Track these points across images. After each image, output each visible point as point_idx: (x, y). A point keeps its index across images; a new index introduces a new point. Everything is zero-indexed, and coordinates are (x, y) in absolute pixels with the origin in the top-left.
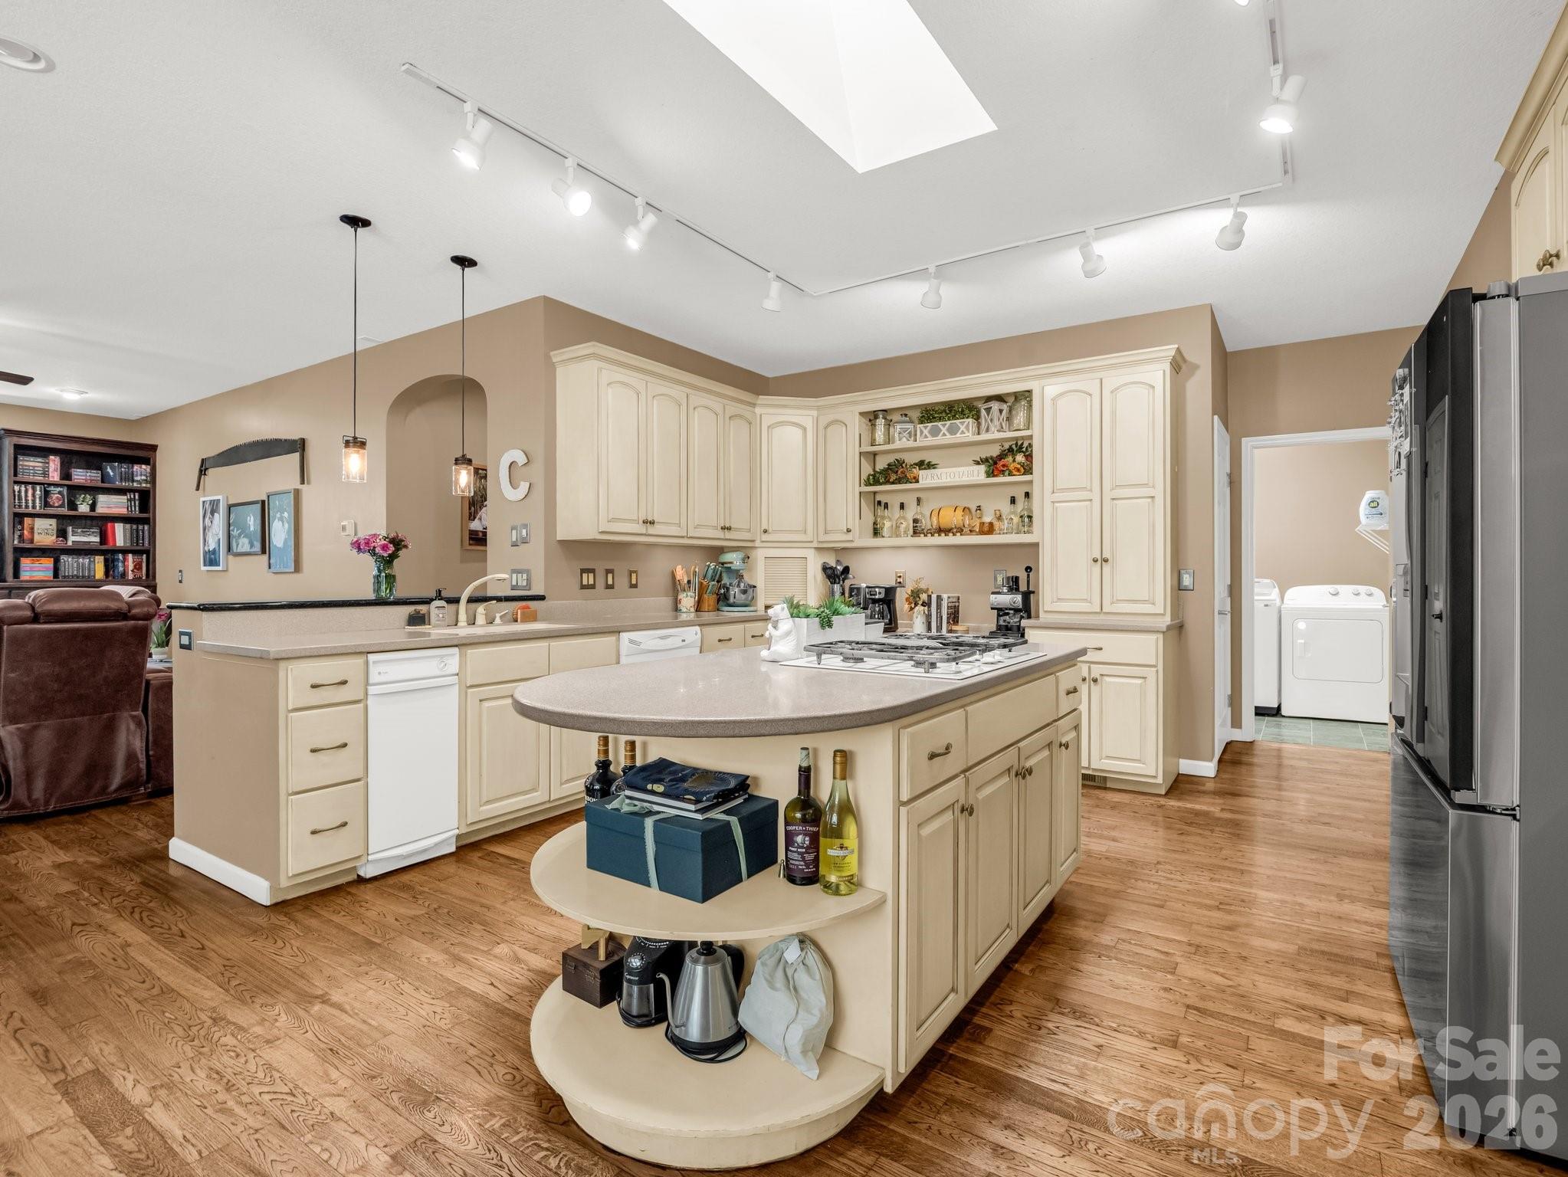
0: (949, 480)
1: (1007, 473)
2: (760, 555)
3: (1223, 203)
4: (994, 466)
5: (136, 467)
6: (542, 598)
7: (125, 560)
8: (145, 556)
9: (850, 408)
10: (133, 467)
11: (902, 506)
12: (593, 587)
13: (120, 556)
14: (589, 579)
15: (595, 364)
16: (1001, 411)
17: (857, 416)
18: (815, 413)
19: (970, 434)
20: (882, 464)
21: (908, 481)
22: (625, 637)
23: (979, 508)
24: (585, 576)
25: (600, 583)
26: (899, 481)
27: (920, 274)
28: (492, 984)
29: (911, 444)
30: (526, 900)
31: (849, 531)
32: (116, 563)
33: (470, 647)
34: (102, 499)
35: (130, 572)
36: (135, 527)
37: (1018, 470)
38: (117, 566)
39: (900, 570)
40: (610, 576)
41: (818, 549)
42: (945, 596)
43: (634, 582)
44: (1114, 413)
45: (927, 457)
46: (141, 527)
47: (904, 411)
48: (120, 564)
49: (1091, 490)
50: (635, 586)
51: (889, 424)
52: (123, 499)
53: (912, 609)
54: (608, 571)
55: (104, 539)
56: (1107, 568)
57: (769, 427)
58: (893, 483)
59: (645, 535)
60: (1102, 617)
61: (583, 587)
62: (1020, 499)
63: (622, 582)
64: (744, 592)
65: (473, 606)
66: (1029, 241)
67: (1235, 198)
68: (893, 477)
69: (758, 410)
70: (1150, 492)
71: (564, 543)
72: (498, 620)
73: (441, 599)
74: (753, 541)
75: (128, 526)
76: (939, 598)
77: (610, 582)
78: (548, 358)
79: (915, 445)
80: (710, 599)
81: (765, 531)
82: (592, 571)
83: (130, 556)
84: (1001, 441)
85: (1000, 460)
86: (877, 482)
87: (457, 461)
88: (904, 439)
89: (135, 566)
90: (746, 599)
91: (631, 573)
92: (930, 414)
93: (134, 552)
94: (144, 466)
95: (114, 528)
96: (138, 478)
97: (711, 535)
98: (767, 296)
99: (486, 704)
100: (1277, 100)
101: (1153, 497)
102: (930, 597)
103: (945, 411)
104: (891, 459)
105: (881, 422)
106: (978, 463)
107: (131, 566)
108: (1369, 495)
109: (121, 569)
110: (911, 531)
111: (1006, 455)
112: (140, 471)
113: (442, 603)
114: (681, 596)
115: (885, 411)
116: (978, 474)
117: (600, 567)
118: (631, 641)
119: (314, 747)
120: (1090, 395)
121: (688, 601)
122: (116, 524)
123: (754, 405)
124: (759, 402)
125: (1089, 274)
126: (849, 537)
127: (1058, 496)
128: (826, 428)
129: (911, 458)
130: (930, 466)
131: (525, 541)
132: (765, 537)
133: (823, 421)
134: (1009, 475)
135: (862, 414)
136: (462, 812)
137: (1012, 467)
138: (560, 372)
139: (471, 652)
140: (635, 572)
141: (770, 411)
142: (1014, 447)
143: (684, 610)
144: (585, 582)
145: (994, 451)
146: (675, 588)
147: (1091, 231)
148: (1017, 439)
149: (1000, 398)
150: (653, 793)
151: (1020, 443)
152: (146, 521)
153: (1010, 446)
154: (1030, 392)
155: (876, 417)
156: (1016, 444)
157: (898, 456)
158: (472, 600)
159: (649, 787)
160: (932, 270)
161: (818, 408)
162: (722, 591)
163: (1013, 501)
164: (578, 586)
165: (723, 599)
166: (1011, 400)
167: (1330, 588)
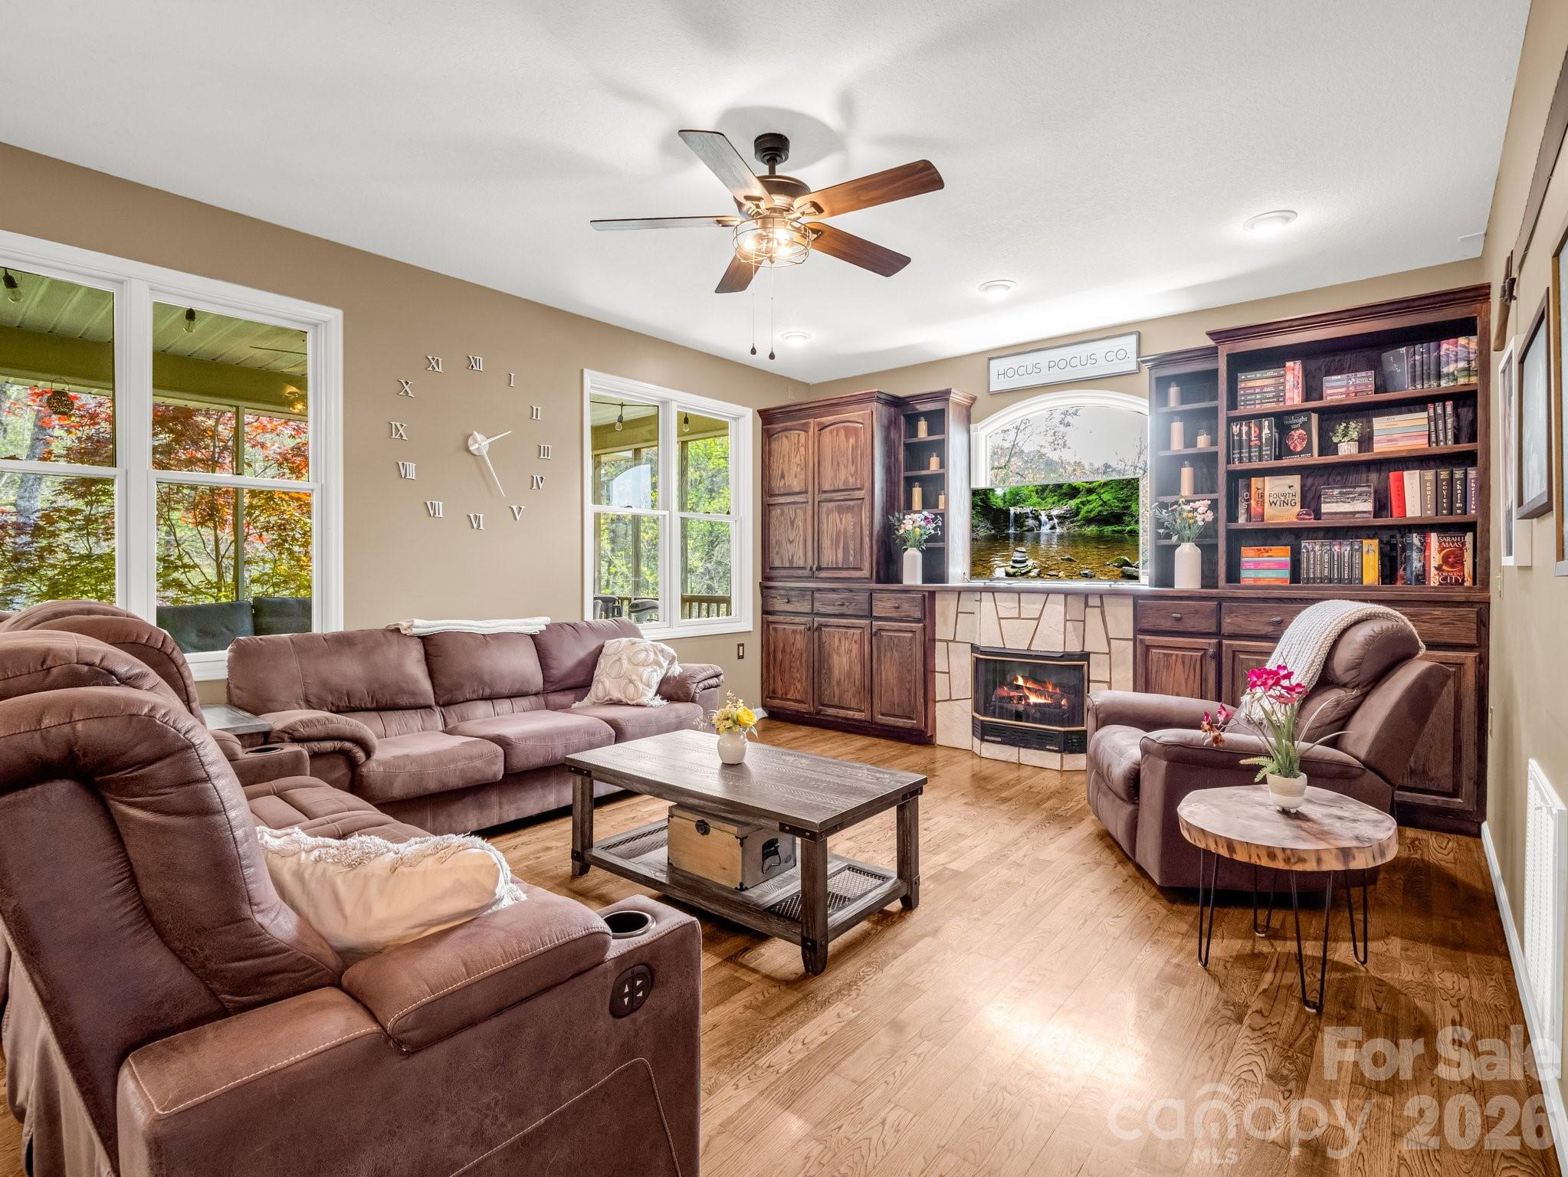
5: (1446, 346)
7: (1424, 547)
8: (1469, 537)
10: (1439, 347)
13: (1415, 539)
32: (1408, 553)
34: (1380, 424)
35: (1433, 572)
36: (1444, 474)
38: (1407, 560)
46: (1458, 474)
48: (1415, 555)
52: (1418, 420)
55: (1382, 506)
75: (1430, 475)
83: (1434, 538)
89: (1445, 559)
93: (1442, 528)
94: (1462, 341)
95: (1401, 480)
96: (1451, 368)
107: (1435, 558)
109: (1417, 565)
112: (1455, 354)
122: (1406, 473)
152: (1468, 459)
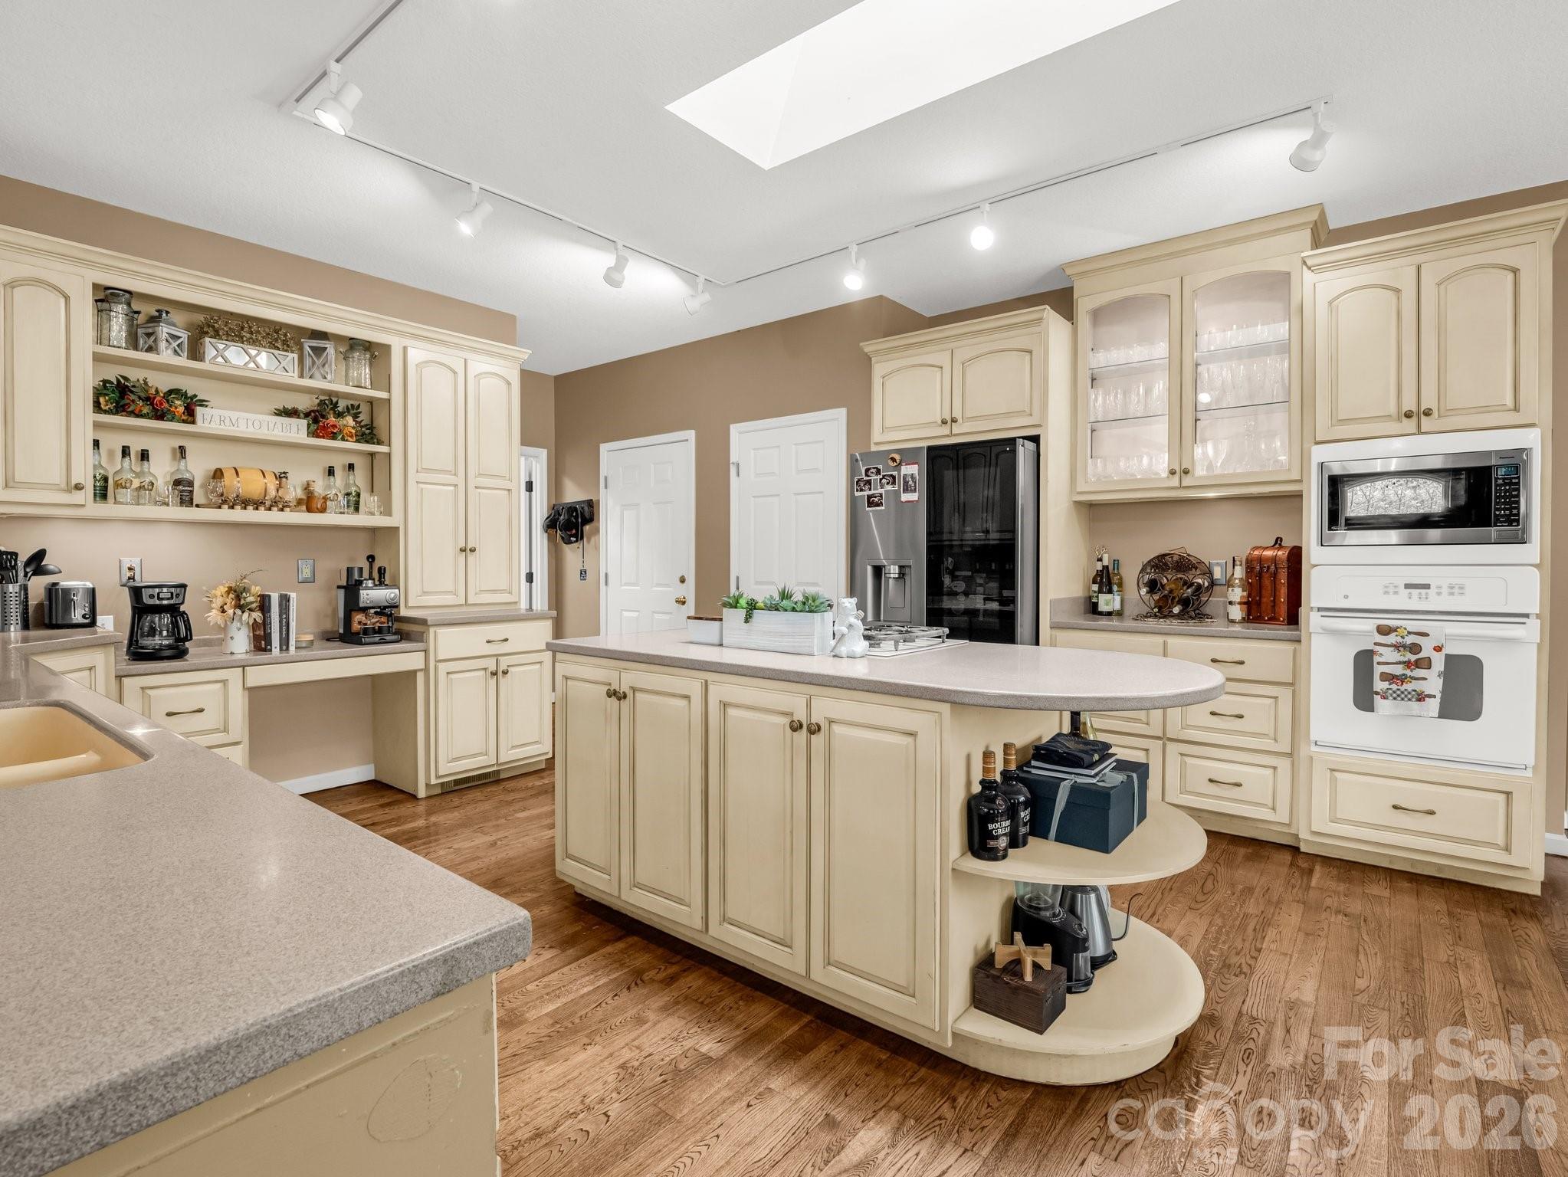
0: (251, 429)
1: (332, 435)
4: (317, 423)
9: (76, 268)
11: (145, 456)
16: (335, 355)
17: (85, 290)
19: (286, 371)
20: (113, 376)
21: (170, 419)
26: (159, 416)
31: (76, 487)
44: (478, 400)
45: (202, 388)
49: (456, 475)
51: (133, 314)
56: (471, 557)
60: (464, 609)
62: (341, 472)
70: (506, 484)
88: (170, 352)
101: (509, 491)
105: (120, 309)
106: (280, 413)
110: (171, 498)
115: (130, 293)
116: (294, 430)
120: (455, 373)
126: (77, 497)
128: (10, 285)
134: (335, 439)
135: (93, 285)
145: (311, 403)
149: (331, 338)
153: (324, 402)
154: (387, 347)
155: (113, 298)
163: (331, 471)
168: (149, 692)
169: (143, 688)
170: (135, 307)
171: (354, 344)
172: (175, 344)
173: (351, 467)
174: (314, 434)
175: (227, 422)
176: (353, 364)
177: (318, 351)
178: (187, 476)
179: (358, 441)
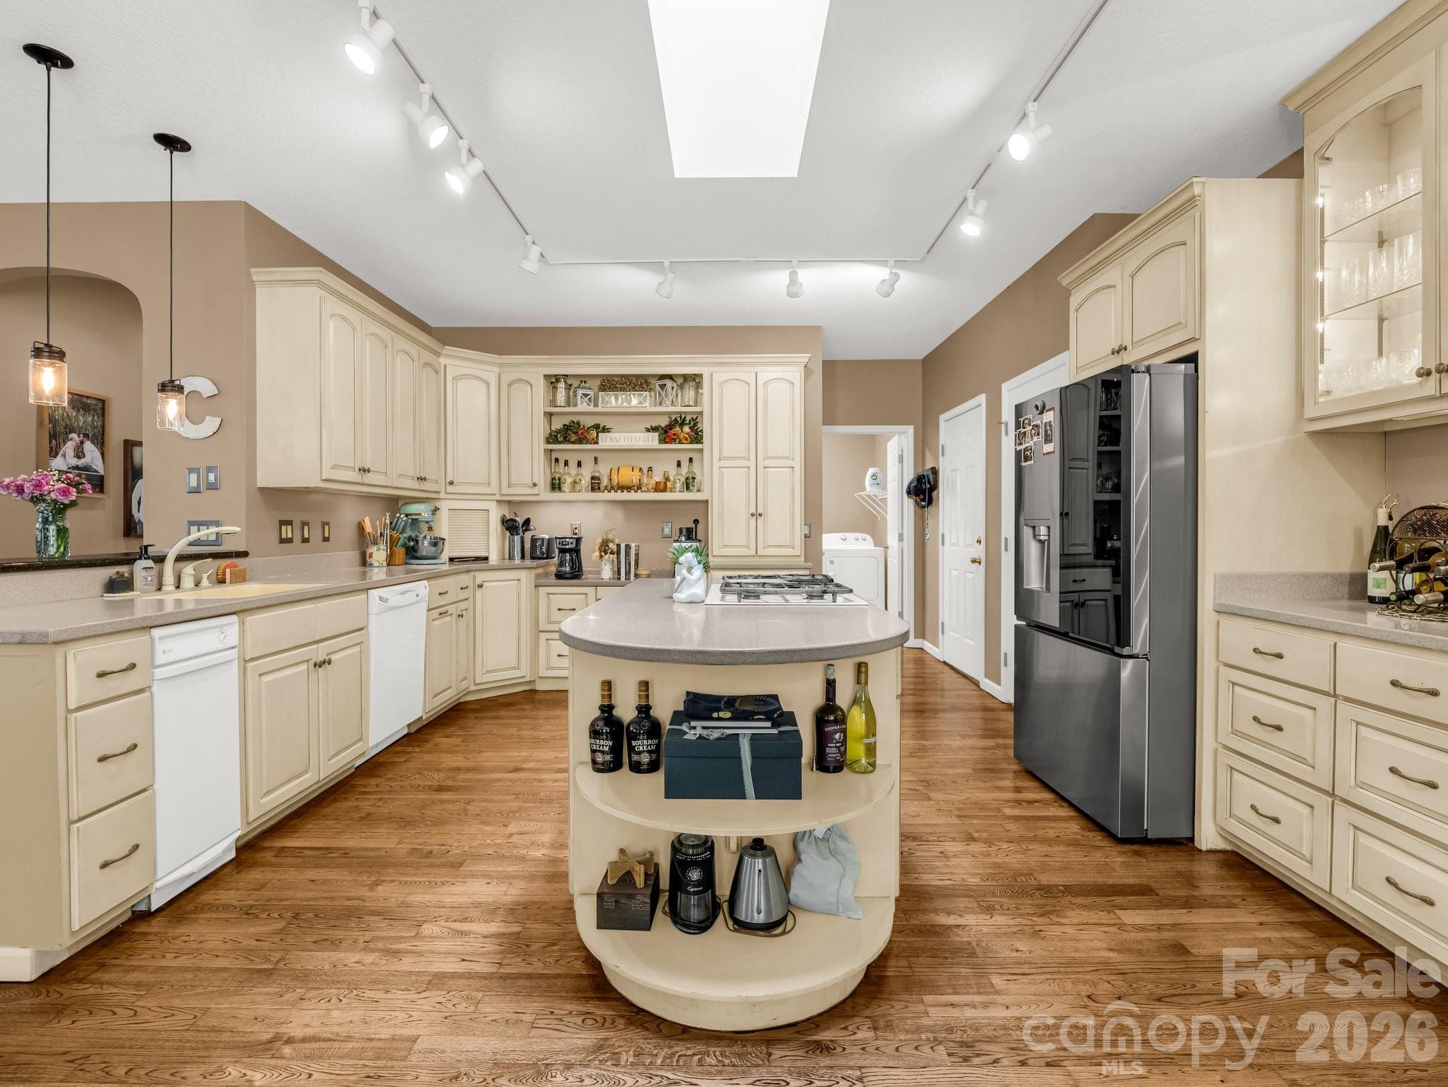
0: (626, 443)
1: (678, 441)
2: (444, 506)
3: (884, 263)
4: (667, 433)
6: (245, 554)
9: (534, 369)
11: (579, 464)
12: (290, 541)
14: (287, 532)
15: (315, 291)
16: (673, 388)
17: (542, 380)
18: (497, 370)
19: (647, 404)
20: (557, 425)
21: (588, 442)
22: (375, 594)
23: (650, 469)
24: (284, 528)
25: (297, 539)
26: (580, 441)
27: (656, 267)
28: (463, 960)
29: (591, 409)
30: (393, 881)
31: (535, 485)
33: (246, 613)
37: (686, 439)
39: (576, 523)
40: (306, 528)
41: (498, 501)
42: (633, 545)
43: (327, 535)
44: (766, 401)
45: (603, 422)
47: (583, 379)
49: (748, 459)
50: (326, 539)
51: (569, 387)
53: (601, 556)
54: (304, 524)
56: (760, 520)
57: (453, 378)
58: (573, 443)
59: (359, 484)
60: (756, 559)
61: (282, 541)
62: (685, 464)
63: (316, 535)
64: (435, 544)
65: (181, 564)
66: (749, 259)
67: (892, 261)
68: (574, 438)
69: (443, 360)
70: (790, 463)
71: (264, 491)
72: (205, 582)
73: (148, 558)
74: (438, 492)
76: (628, 547)
77: (306, 535)
78: (249, 274)
79: (596, 410)
80: (400, 552)
81: (451, 483)
82: (289, 523)
84: (669, 414)
85: (671, 429)
86: (556, 441)
87: (163, 388)
88: (585, 404)
90: (436, 552)
91: (324, 524)
92: (610, 384)
97: (405, 484)
98: (526, 258)
99: (265, 679)
100: (973, 214)
101: (793, 467)
102: (619, 546)
103: (626, 383)
104: (566, 420)
105: (562, 385)
106: (648, 430)
108: (871, 471)
110: (590, 488)
111: (674, 425)
113: (150, 563)
114: (372, 549)
115: (566, 376)
116: (652, 440)
117: (297, 519)
118: (381, 599)
119: (101, 754)
120: (748, 384)
121: (379, 554)
123: (438, 354)
124: (444, 352)
125: (790, 294)
126: (535, 491)
127: (768, 463)
128: (510, 385)
129: (587, 422)
130: (605, 430)
131: (212, 487)
132: (450, 489)
133: (506, 379)
134: (679, 443)
135: (545, 376)
136: (245, 811)
137: (682, 436)
138: (261, 294)
139: (251, 619)
140: (328, 524)
141: (456, 362)
142: (679, 419)
143: (376, 564)
144: (284, 536)
145: (664, 422)
146: (363, 539)
147: (795, 262)
148: (681, 413)
149: (670, 377)
150: (720, 719)
151: (683, 416)
153: (676, 419)
154: (701, 376)
155: (558, 381)
156: (681, 417)
157: (575, 419)
158: (181, 558)
159: (715, 715)
160: (666, 264)
161: (501, 365)
162: (412, 544)
163: (679, 464)
164: (277, 540)
165: (412, 552)
166: (680, 381)
167: (840, 535)
168: (551, 596)
169: (548, 594)
170: (569, 382)
171: (686, 378)
172: (586, 399)
173: (691, 460)
174: (663, 441)
175: (614, 440)
176: (686, 391)
177: (663, 387)
178: (597, 474)
179: (691, 443)
